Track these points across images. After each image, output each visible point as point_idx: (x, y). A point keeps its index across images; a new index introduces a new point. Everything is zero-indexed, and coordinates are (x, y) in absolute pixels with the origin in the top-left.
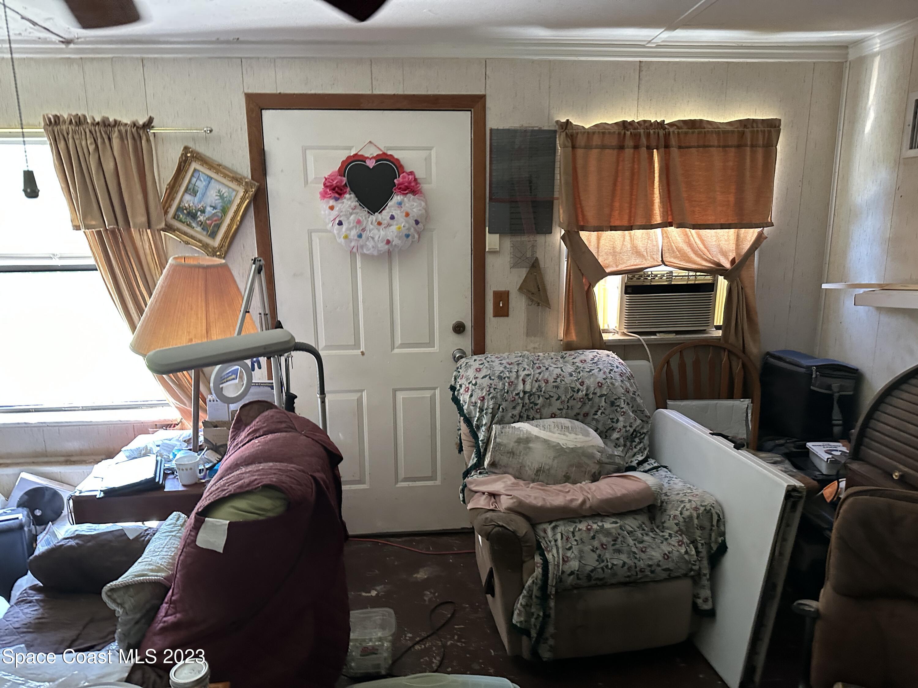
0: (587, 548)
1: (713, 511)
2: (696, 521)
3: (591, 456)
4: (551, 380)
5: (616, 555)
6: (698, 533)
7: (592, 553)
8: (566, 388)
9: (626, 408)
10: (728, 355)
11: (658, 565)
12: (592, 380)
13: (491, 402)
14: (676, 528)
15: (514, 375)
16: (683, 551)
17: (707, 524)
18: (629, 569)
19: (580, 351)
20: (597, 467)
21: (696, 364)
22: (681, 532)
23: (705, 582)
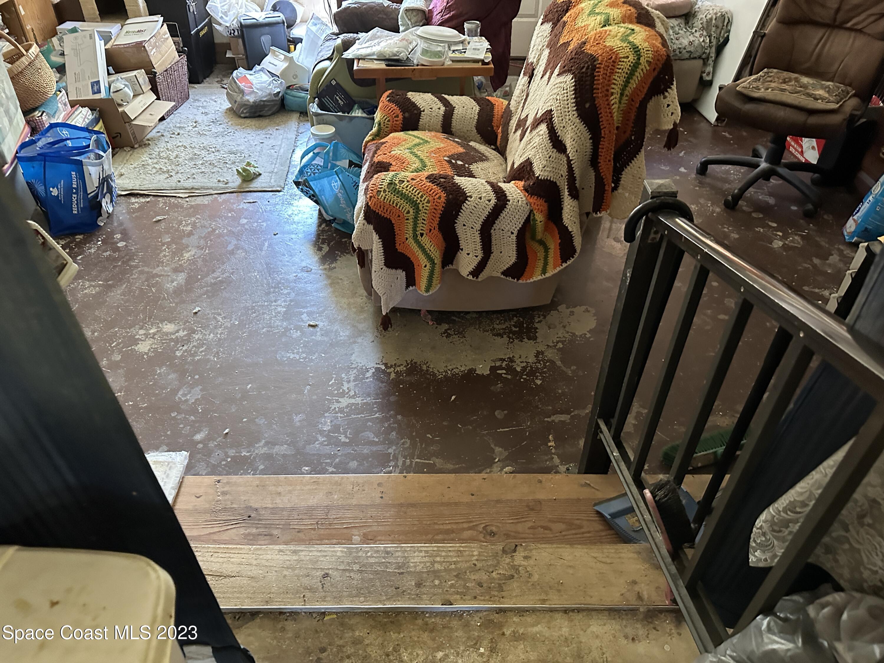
1: (726, 16)
2: (714, 22)
6: (714, 29)
11: (685, 49)
14: (700, 26)
16: (702, 40)
17: (721, 25)
22: (702, 29)
23: (711, 62)
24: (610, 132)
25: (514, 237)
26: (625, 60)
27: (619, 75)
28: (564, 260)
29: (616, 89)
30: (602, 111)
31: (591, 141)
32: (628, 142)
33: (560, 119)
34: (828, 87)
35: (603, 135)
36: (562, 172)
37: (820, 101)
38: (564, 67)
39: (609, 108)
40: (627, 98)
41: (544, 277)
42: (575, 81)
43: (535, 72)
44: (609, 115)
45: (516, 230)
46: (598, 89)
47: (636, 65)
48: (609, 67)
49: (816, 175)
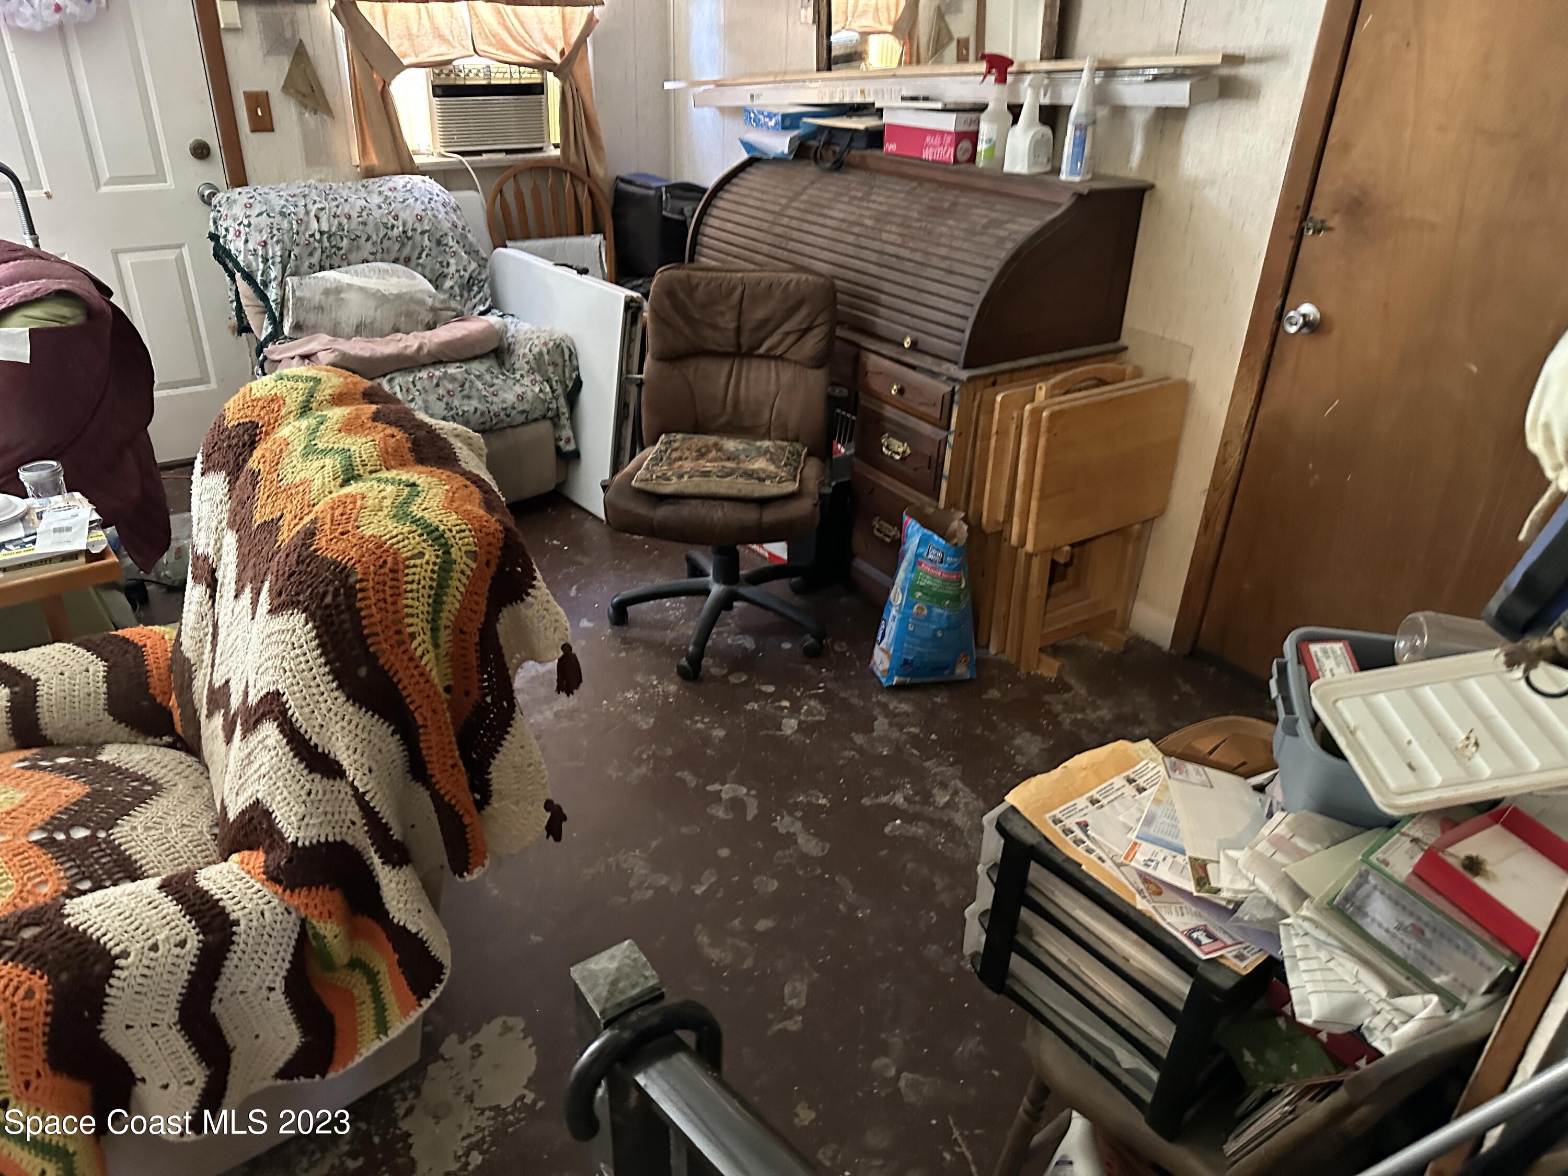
0: (432, 398)
1: (564, 345)
2: (546, 357)
3: (422, 303)
4: (354, 215)
5: (466, 401)
6: (551, 369)
7: (438, 402)
8: (376, 224)
9: (456, 247)
10: (572, 181)
11: (514, 408)
12: (408, 211)
13: (278, 248)
14: (527, 367)
15: (302, 211)
16: (537, 389)
17: (560, 361)
18: (482, 414)
19: (387, 178)
20: (431, 315)
21: (535, 192)
22: (532, 371)
23: (564, 420)
24: (434, 711)
25: (279, 996)
26: (418, 562)
27: (415, 595)
28: (421, 992)
29: (418, 624)
30: (401, 674)
31: (398, 737)
32: (481, 710)
33: (307, 710)
34: (767, 451)
35: (420, 722)
36: (350, 816)
37: (768, 482)
38: (280, 594)
39: (417, 667)
40: (448, 631)
41: (385, 1040)
42: (315, 627)
43: (219, 575)
44: (422, 680)
45: (279, 979)
46: (377, 634)
47: (445, 567)
48: (385, 584)
49: (794, 580)
